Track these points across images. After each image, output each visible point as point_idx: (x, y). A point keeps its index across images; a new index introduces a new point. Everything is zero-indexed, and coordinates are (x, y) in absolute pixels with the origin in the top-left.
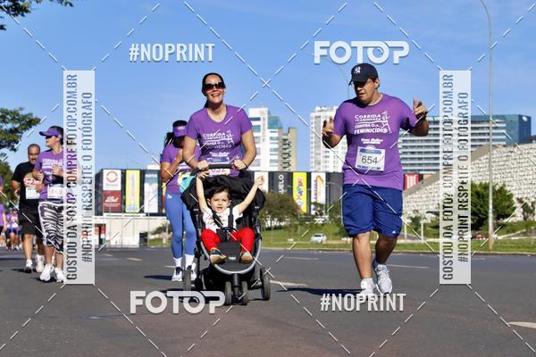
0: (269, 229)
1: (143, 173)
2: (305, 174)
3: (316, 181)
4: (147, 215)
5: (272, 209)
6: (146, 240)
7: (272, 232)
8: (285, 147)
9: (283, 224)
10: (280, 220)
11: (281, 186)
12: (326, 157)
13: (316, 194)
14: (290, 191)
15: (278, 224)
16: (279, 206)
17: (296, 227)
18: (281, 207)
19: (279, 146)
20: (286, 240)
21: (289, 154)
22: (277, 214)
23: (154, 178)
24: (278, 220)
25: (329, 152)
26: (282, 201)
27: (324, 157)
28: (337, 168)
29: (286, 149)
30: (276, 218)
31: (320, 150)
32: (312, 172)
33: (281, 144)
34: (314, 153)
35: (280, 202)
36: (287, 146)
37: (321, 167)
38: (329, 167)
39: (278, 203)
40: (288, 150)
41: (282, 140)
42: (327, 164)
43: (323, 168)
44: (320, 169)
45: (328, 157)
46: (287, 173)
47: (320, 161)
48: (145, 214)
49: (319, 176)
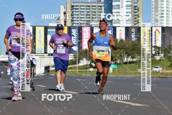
0: (126, 63)
1: (46, 28)
3: (155, 32)
4: (49, 55)
5: (128, 51)
6: (49, 71)
7: (128, 65)
8: (135, 11)
9: (134, 60)
10: (133, 58)
11: (133, 36)
12: (161, 17)
13: (155, 41)
14: (139, 39)
15: (131, 60)
16: (132, 49)
18: (133, 49)
19: (131, 11)
20: (136, 70)
21: (138, 15)
22: (131, 54)
23: (54, 31)
24: (131, 58)
25: (163, 14)
26: (134, 45)
27: (160, 17)
28: (169, 24)
29: (136, 12)
30: (130, 56)
31: (158, 13)
32: (153, 27)
33: (133, 9)
34: (154, 14)
35: (132, 46)
36: (137, 10)
37: (159, 23)
38: (163, 23)
39: (131, 47)
40: (137, 13)
41: (133, 7)
42: (163, 22)
43: (160, 24)
44: (158, 24)
45: (163, 17)
46: (137, 28)
47: (158, 19)
48: (48, 55)
49: (157, 29)
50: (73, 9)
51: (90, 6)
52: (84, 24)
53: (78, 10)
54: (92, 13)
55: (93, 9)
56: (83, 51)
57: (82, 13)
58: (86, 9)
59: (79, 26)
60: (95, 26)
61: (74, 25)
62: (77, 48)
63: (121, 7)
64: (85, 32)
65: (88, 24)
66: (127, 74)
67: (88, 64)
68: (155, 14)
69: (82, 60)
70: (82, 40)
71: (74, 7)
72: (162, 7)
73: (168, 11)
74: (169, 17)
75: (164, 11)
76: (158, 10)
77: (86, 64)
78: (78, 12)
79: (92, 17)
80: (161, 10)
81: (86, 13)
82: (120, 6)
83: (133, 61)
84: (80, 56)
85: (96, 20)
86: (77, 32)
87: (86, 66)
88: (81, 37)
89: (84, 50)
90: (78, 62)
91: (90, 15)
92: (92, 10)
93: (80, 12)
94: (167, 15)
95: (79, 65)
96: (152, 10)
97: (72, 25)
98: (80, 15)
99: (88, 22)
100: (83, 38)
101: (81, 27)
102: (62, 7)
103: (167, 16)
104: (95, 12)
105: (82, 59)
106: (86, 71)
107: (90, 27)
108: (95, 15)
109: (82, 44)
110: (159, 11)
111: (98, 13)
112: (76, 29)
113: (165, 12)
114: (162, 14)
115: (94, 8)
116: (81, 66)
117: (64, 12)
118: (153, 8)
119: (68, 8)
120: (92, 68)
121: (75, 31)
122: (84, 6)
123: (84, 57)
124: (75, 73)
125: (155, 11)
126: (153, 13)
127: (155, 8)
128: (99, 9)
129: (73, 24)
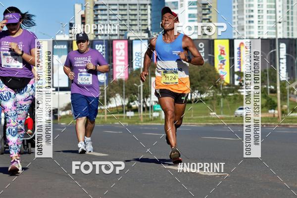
0: (190, 102)
2: (227, 41)
3: (239, 49)
4: (57, 90)
8: (204, 12)
9: (204, 96)
10: (201, 93)
12: (250, 22)
13: (240, 63)
14: (212, 60)
15: (199, 97)
16: (199, 77)
17: (219, 99)
18: (202, 78)
19: (198, 12)
20: (208, 114)
21: (209, 19)
22: (198, 86)
23: (64, 49)
24: (198, 92)
25: (252, 16)
26: (203, 71)
27: (248, 22)
28: (262, 34)
29: (206, 14)
30: (197, 90)
31: (243, 15)
32: (235, 39)
33: (201, 9)
34: (236, 18)
35: (200, 72)
36: (208, 11)
37: (245, 33)
38: (253, 32)
39: (199, 74)
40: (208, 16)
41: (201, 5)
42: (252, 30)
43: (247, 34)
44: (243, 35)
45: (253, 22)
46: (208, 41)
47: (243, 26)
48: (54, 89)
49: (242, 44)
50: (97, 10)
51: (126, 5)
52: (116, 35)
53: (106, 12)
54: (130, 16)
55: (132, 10)
56: (116, 82)
57: (113, 17)
58: (120, 10)
59: (108, 39)
60: (136, 40)
61: (100, 37)
62: (104, 78)
63: (179, 6)
64: (119, 50)
65: (123, 35)
66: (191, 120)
67: (124, 104)
68: (237, 16)
69: (113, 98)
70: (114, 63)
71: (99, 7)
72: (250, 5)
73: (260, 11)
74: (262, 21)
75: (254, 11)
76: (243, 10)
77: (121, 104)
78: (106, 15)
79: (130, 23)
80: (249, 10)
81: (120, 16)
82: (177, 4)
83: (201, 98)
84: (110, 90)
85: (137, 28)
86: (104, 49)
87: (121, 108)
88: (111, 58)
89: (117, 80)
90: (107, 102)
91: (126, 20)
92: (130, 11)
93: (110, 15)
94: (259, 18)
95: (108, 107)
96: (234, 10)
97: (95, 38)
98: (110, 21)
99: (123, 33)
100: (116, 59)
101: (112, 41)
102: (78, 7)
103: (259, 20)
104: (135, 15)
105: (114, 95)
106: (120, 117)
107: (126, 41)
108: (136, 20)
109: (113, 71)
110: (245, 11)
111: (140, 16)
112: (102, 44)
113: (255, 14)
114: (250, 16)
115: (133, 7)
116: (113, 108)
117: (82, 15)
118: (234, 7)
119: (88, 8)
120: (132, 111)
121: (102, 47)
122: (116, 5)
123: (117, 92)
124: (101, 120)
125: (238, 11)
126: (236, 15)
127: (237, 6)
128: (142, 10)
129: (97, 36)
